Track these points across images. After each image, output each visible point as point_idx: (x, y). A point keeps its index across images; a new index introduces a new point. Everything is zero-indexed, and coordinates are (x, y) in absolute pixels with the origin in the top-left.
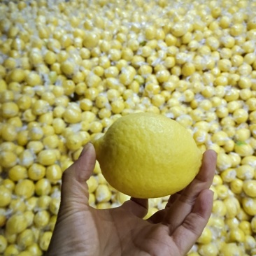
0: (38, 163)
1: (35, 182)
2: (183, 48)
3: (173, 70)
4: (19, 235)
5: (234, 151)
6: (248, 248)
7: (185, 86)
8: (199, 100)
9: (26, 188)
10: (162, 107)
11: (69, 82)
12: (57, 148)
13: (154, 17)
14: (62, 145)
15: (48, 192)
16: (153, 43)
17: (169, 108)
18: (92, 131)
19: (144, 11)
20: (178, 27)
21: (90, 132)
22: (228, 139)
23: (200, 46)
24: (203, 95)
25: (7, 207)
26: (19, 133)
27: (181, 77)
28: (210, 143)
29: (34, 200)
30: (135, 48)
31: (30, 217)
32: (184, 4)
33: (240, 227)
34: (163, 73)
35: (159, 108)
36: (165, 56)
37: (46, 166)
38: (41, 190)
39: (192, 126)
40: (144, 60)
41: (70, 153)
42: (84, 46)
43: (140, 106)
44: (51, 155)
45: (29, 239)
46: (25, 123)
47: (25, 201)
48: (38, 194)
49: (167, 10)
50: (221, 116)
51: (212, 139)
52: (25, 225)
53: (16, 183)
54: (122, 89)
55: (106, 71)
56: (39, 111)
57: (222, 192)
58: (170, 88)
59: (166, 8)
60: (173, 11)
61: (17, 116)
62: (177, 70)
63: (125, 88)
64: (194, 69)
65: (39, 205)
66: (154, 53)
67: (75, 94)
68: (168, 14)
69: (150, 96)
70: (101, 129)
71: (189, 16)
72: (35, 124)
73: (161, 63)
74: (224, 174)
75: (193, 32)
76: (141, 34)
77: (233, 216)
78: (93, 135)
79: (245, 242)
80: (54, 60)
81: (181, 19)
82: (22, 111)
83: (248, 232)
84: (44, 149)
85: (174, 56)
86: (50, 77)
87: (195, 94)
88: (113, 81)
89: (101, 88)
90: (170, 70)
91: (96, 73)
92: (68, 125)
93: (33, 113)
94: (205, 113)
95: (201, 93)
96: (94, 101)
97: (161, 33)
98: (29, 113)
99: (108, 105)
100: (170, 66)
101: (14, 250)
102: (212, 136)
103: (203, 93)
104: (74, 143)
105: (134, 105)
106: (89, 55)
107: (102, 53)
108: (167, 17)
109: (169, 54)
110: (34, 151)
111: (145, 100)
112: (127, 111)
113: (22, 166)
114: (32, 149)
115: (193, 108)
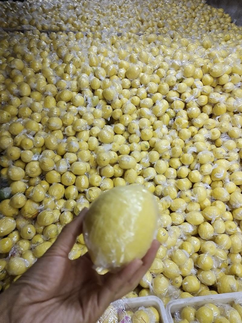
0: (71, 172)
1: (66, 187)
2: (219, 89)
3: (204, 108)
4: (46, 227)
7: (213, 124)
8: (224, 139)
9: (58, 190)
10: (187, 141)
11: (108, 106)
12: (88, 162)
13: (195, 57)
14: (93, 159)
15: (75, 197)
16: (190, 81)
17: (193, 143)
18: (120, 152)
19: (187, 50)
20: (217, 68)
21: (118, 153)
23: (235, 88)
24: (230, 135)
25: (40, 203)
26: (59, 144)
28: (228, 180)
29: (63, 202)
30: (172, 84)
31: (57, 215)
32: (227, 47)
34: (195, 110)
35: (184, 141)
36: (200, 94)
37: (77, 176)
38: (69, 194)
39: (213, 162)
40: (178, 95)
41: (98, 168)
42: (126, 77)
43: (167, 136)
44: (82, 166)
45: (53, 232)
46: (65, 136)
47: (55, 201)
48: (66, 197)
49: (210, 51)
51: (230, 177)
52: (52, 221)
53: (51, 185)
54: (153, 119)
55: (142, 102)
56: (78, 128)
57: (230, 227)
58: (198, 125)
59: (210, 49)
60: (215, 52)
61: (60, 129)
62: (208, 109)
63: (156, 119)
64: (225, 109)
65: (66, 206)
66: (190, 90)
67: (111, 118)
68: (209, 55)
69: (178, 129)
70: (129, 152)
71: (229, 59)
72: (73, 139)
73: (195, 100)
74: (236, 211)
75: (231, 74)
76: (180, 71)
77: (237, 252)
78: (120, 156)
80: (99, 86)
81: (221, 60)
82: (65, 126)
84: (78, 161)
85: (208, 95)
86: (92, 100)
87: (221, 133)
88: (147, 111)
89: (135, 116)
90: (201, 108)
91: (133, 102)
92: (101, 144)
93: (73, 129)
94: (228, 152)
95: (227, 133)
96: (127, 127)
97: (199, 72)
98: (70, 128)
99: (138, 132)
100: (202, 104)
101: (40, 239)
102: (231, 174)
103: (229, 133)
104: (103, 159)
105: (162, 135)
106: (129, 85)
107: (141, 85)
108: (208, 58)
109: (203, 93)
110: (69, 161)
111: (173, 133)
112: (154, 140)
113: (58, 172)
114: (68, 159)
115: (218, 146)
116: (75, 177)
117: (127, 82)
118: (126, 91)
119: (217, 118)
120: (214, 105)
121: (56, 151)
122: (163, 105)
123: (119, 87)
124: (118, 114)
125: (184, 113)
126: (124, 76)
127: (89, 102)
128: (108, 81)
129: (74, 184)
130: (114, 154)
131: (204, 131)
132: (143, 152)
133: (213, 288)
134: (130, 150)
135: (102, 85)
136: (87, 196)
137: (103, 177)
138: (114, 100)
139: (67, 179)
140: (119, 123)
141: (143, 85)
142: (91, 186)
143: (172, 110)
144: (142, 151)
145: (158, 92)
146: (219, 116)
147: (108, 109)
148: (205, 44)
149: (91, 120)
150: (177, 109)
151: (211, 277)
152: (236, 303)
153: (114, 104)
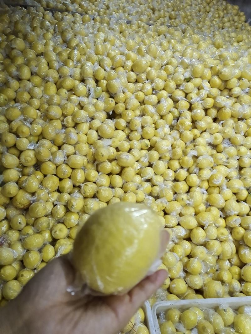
0: (67, 164)
1: (61, 180)
2: (226, 93)
3: (209, 111)
4: (37, 219)
5: (245, 201)
6: (232, 290)
7: (216, 128)
8: (226, 145)
9: (53, 182)
10: (188, 143)
11: (111, 99)
12: (86, 156)
13: (206, 56)
14: (91, 154)
15: (69, 191)
16: (198, 81)
17: (195, 146)
18: (120, 149)
19: (198, 48)
20: (226, 71)
21: (117, 149)
22: (243, 188)
23: (243, 94)
24: (231, 142)
25: (33, 194)
27: (215, 120)
28: (225, 187)
29: (56, 195)
30: (179, 83)
31: (49, 207)
32: (239, 49)
33: (229, 270)
34: (199, 112)
35: (186, 144)
37: (73, 169)
38: (64, 188)
39: (212, 168)
40: (184, 95)
41: (96, 163)
42: (132, 70)
43: (169, 137)
44: (79, 160)
45: (45, 225)
46: (64, 127)
47: (48, 193)
48: (60, 190)
49: (221, 51)
50: (242, 165)
51: (227, 184)
52: (44, 213)
53: (45, 176)
54: (157, 117)
55: (147, 98)
56: (78, 119)
57: (222, 234)
58: (202, 128)
59: (221, 49)
60: (226, 54)
61: (59, 119)
62: (213, 112)
64: (230, 114)
65: (59, 199)
66: (196, 91)
67: (113, 112)
68: (220, 56)
70: (128, 150)
71: (240, 63)
72: (72, 130)
73: (200, 102)
74: (229, 219)
75: (240, 79)
76: (188, 70)
77: (227, 259)
78: (119, 153)
79: (230, 284)
80: (103, 77)
81: (231, 63)
82: (64, 116)
83: (236, 276)
84: (75, 153)
85: (214, 98)
87: (224, 139)
88: (150, 109)
89: (138, 112)
90: (206, 110)
91: (137, 98)
92: (100, 138)
93: (73, 120)
94: (228, 159)
95: (230, 139)
96: (128, 123)
97: (208, 73)
98: (69, 118)
99: (140, 129)
100: (208, 107)
101: (30, 230)
102: (228, 181)
103: (231, 140)
104: (101, 155)
105: (164, 135)
107: (147, 81)
108: (218, 58)
109: (209, 95)
110: (66, 153)
111: (175, 133)
112: (155, 139)
113: (53, 163)
115: (218, 151)
116: (71, 170)
120: (219, 109)
121: (53, 141)
122: (167, 104)
123: (124, 80)
124: (121, 108)
125: (188, 114)
127: (92, 92)
128: (113, 72)
130: (113, 150)
131: (206, 135)
132: (143, 150)
133: (199, 292)
136: (82, 191)
137: (100, 173)
138: (117, 93)
139: (62, 172)
140: (121, 118)
147: (111, 102)
148: (217, 44)
151: (198, 282)
152: (221, 308)
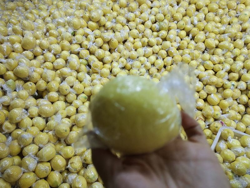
36: (94, 38)
63: (76, 73)
69: (99, 72)
106: (33, 55)
114: (30, 153)
117: (29, 53)
118: (34, 62)
119: (116, 50)
126: (22, 50)
129: (52, 170)
134: (75, 109)
135: (8, 68)
141: (46, 50)
142: (68, 160)
143: (83, 59)
144: (83, 103)
145: (62, 50)
146: (116, 48)
149: (23, 104)
150: (87, 57)
153: (33, 79)
